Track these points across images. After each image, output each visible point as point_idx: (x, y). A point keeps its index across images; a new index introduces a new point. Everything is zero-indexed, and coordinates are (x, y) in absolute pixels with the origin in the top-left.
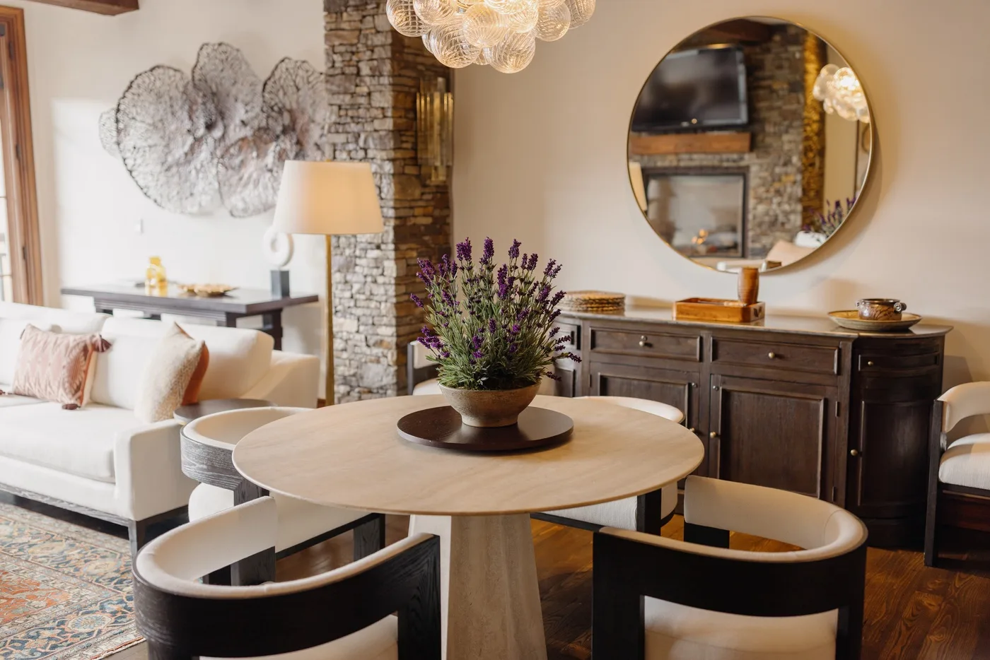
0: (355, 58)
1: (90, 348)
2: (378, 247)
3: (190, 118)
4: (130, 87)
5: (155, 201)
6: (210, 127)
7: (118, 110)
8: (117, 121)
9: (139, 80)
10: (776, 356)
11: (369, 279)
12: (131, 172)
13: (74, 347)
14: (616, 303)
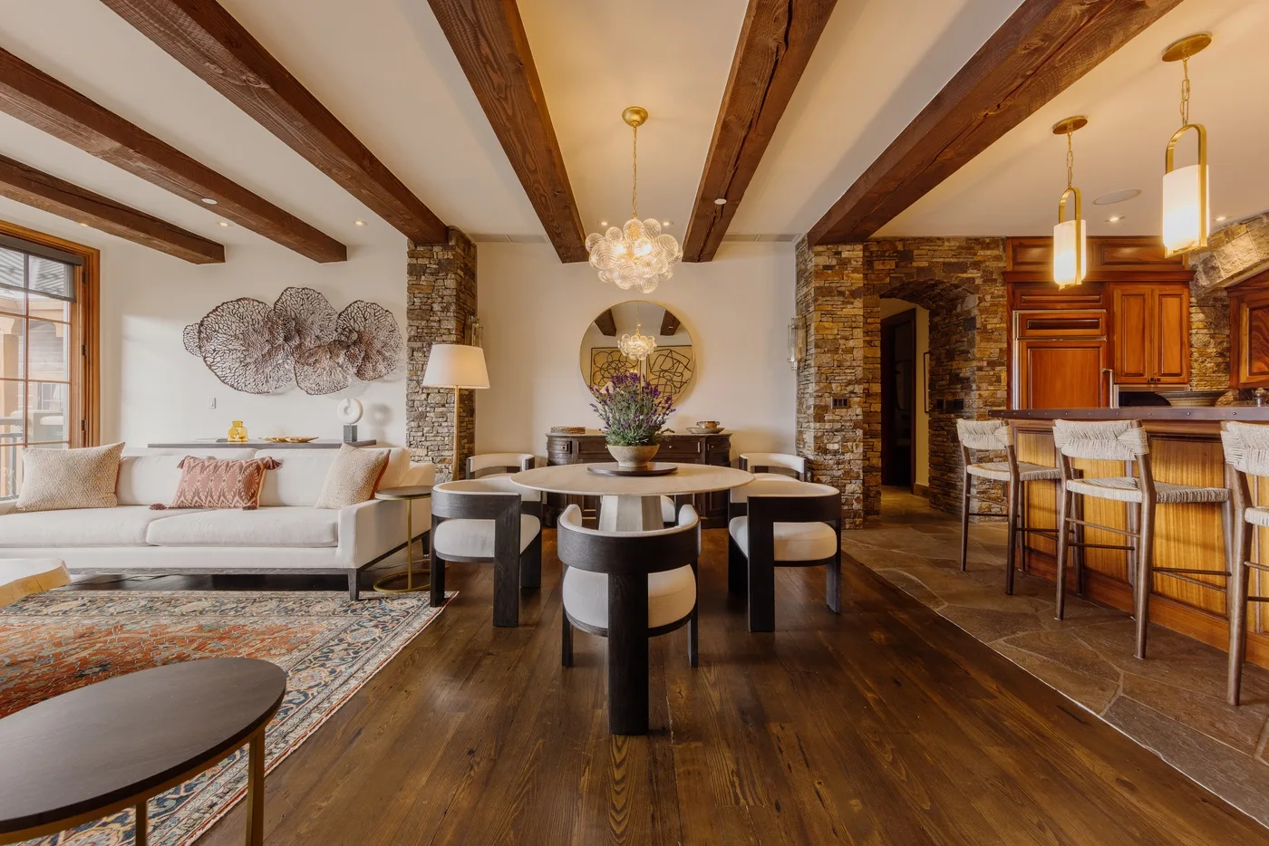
0: (430, 301)
1: (262, 467)
2: (443, 406)
3: (271, 332)
4: (214, 311)
5: (232, 386)
6: (286, 339)
7: (202, 324)
8: (200, 332)
9: (225, 306)
10: (673, 448)
11: (436, 424)
12: (210, 367)
13: (248, 467)
14: (582, 430)
